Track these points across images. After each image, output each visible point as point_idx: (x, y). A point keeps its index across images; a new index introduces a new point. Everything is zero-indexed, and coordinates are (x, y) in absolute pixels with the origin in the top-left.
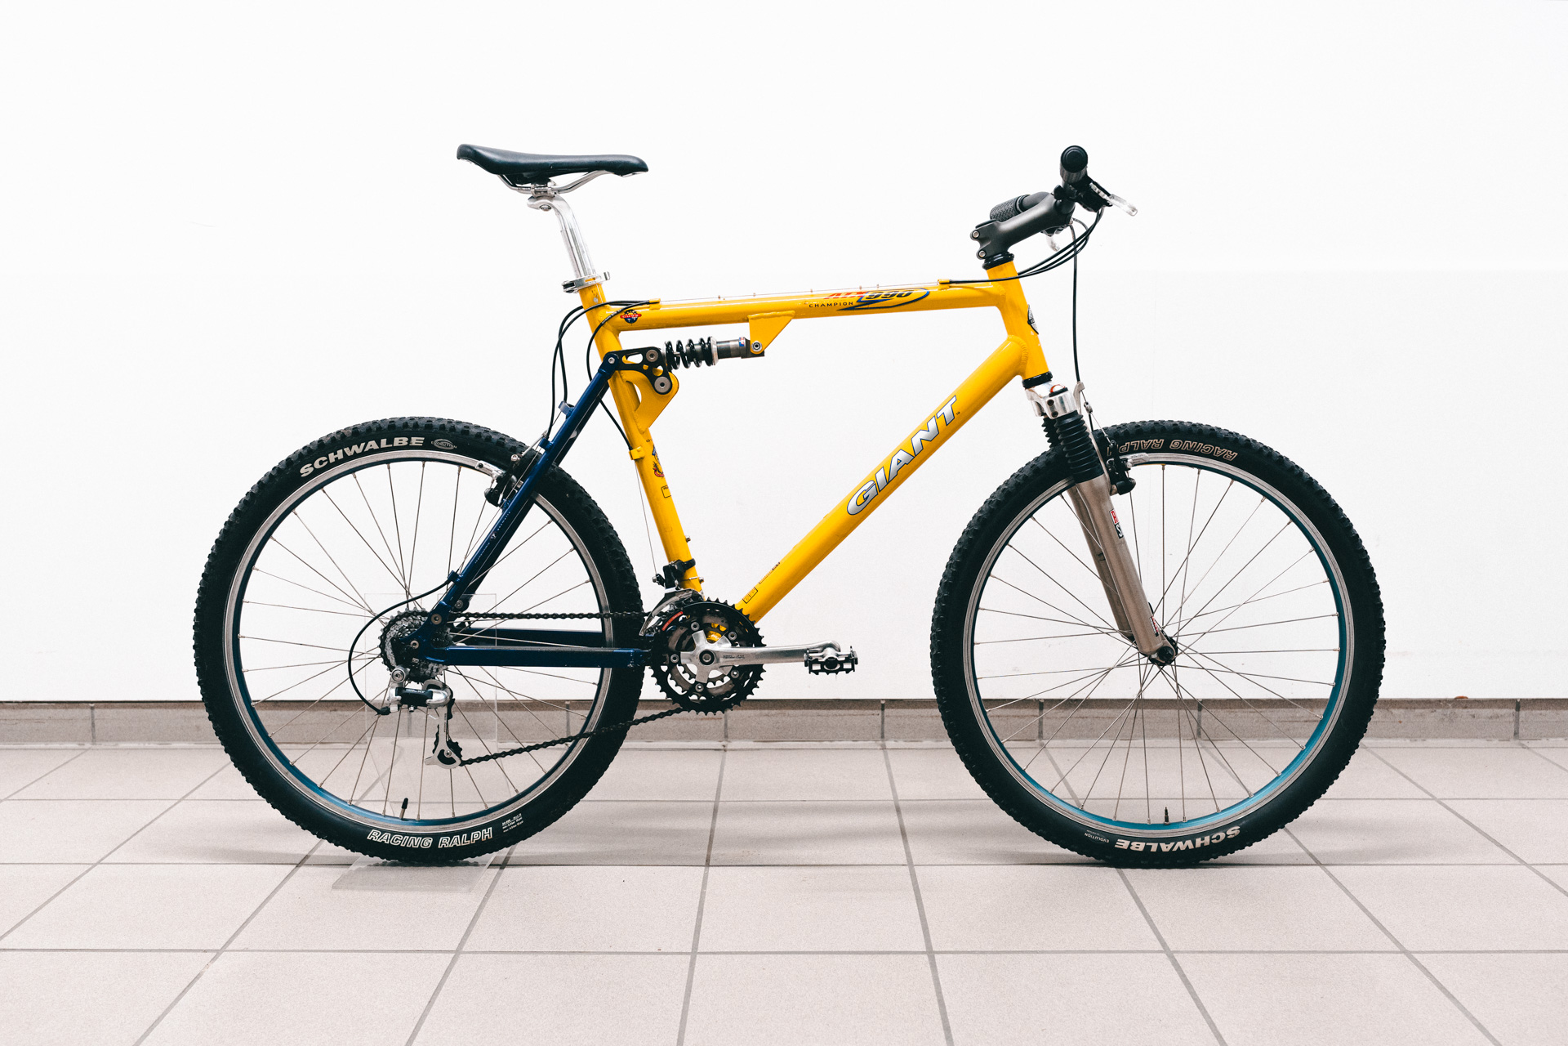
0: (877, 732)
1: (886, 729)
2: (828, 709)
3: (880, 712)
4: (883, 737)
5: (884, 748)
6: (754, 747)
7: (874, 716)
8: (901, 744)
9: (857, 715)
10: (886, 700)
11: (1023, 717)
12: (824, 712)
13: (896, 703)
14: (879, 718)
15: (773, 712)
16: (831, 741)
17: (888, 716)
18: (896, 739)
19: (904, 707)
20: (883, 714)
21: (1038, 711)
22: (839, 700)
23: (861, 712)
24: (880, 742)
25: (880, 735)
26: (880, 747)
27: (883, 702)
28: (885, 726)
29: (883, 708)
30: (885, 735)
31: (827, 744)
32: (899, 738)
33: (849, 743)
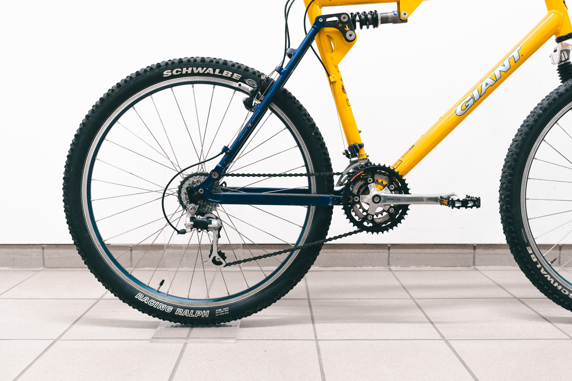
0: (386, 262)
1: (390, 260)
2: (360, 249)
3: (387, 251)
4: (389, 264)
5: (390, 270)
6: (320, 270)
7: (384, 253)
8: (399, 268)
9: (375, 252)
10: (391, 244)
11: (465, 253)
12: (358, 251)
13: (396, 246)
14: (387, 254)
15: (330, 251)
16: (361, 267)
17: (392, 253)
18: (396, 265)
19: (400, 248)
20: (389, 252)
21: (473, 250)
22: (365, 244)
23: (377, 251)
24: (387, 267)
25: (387, 263)
26: (388, 270)
27: (389, 245)
28: (390, 258)
29: (389, 248)
30: (390, 263)
31: (358, 268)
32: (397, 265)
33: (370, 268)
